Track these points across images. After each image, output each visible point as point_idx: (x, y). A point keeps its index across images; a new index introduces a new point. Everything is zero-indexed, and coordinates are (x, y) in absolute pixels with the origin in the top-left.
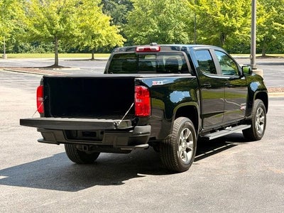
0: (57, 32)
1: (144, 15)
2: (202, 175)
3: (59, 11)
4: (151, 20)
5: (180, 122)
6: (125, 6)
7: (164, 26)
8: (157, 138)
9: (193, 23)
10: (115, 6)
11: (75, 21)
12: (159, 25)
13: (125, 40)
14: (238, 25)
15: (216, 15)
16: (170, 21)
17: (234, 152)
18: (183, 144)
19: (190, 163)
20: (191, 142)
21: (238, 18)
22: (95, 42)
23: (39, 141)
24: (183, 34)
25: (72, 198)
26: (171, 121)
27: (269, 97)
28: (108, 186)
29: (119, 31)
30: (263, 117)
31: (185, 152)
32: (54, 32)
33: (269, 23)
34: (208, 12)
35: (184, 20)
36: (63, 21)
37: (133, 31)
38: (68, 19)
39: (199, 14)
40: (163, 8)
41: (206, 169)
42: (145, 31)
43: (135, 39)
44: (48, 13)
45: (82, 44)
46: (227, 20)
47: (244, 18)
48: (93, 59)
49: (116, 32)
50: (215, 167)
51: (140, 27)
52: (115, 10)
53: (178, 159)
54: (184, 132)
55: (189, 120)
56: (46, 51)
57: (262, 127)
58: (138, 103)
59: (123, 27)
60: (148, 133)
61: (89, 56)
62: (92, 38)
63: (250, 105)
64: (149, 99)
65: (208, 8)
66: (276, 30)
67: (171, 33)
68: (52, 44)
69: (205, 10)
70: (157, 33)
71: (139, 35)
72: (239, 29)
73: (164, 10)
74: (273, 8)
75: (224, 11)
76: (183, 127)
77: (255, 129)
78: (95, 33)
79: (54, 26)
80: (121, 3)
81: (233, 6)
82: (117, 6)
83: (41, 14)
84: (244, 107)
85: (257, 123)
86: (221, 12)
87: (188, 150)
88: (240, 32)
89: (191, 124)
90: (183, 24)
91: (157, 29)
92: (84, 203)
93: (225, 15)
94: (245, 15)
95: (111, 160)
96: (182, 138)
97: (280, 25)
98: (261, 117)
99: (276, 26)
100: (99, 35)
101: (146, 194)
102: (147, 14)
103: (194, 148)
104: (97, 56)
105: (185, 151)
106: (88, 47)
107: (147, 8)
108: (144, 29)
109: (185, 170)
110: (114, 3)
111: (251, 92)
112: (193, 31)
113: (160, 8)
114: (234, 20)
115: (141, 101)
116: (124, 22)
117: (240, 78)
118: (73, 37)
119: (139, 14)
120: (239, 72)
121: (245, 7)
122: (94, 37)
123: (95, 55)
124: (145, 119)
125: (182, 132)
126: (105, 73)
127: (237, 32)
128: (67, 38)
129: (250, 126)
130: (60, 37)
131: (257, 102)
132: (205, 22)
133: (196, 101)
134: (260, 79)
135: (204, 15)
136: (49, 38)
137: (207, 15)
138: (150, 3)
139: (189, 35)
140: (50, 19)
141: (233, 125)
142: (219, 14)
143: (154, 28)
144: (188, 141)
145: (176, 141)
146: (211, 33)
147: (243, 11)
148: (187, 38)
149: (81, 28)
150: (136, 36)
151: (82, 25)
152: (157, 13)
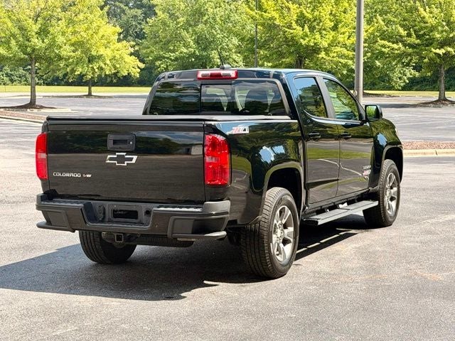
0: (34, 50)
1: (172, 25)
2: (311, 284)
3: (38, 16)
4: (184, 33)
5: (275, 194)
6: (139, 12)
7: (204, 43)
8: (239, 222)
9: (252, 40)
10: (123, 11)
11: (63, 34)
12: (197, 42)
13: (142, 66)
14: (325, 44)
15: (290, 27)
16: (214, 36)
17: (354, 246)
18: (279, 231)
19: (290, 263)
20: (291, 229)
21: (324, 32)
22: (92, 68)
23: (39, 226)
24: (234, 56)
25: (102, 321)
26: (261, 194)
27: (404, 156)
28: (158, 302)
29: (132, 50)
30: (395, 189)
31: (281, 245)
32: (29, 49)
33: (371, 41)
34: (277, 22)
35: (237, 35)
36: (43, 32)
37: (156, 50)
38: (51, 29)
39: (263, 25)
40: (202, 14)
41: (314, 272)
42: (173, 51)
43: (158, 63)
44: (19, 21)
45: (73, 71)
46: (307, 36)
47: (333, 33)
48: (90, 95)
49: (128, 52)
50: (328, 270)
51: (165, 45)
52: (124, 18)
53: (271, 257)
54: (281, 212)
55: (287, 192)
56: (12, 81)
57: (393, 204)
58: (210, 164)
59: (138, 44)
60: (226, 213)
61: (84, 90)
62: (89, 61)
63: (376, 169)
64: (228, 156)
65: (277, 16)
66: (383, 53)
67: (215, 55)
68: (21, 71)
69: (272, 18)
70: (193, 55)
71: (164, 58)
72: (326, 50)
73: (205, 18)
74: (378, 17)
75: (302, 20)
76: (279, 203)
77: (384, 208)
78: (94, 53)
79: (28, 40)
80: (134, 7)
81: (316, 13)
82: (128, 11)
83: (7, 20)
84: (368, 172)
85: (386, 199)
86: (297, 22)
87: (285, 242)
88: (327, 54)
89: (290, 199)
90: (235, 41)
91: (193, 48)
92: (124, 331)
93: (303, 27)
94: (335, 28)
95: (155, 258)
96: (278, 222)
97: (390, 44)
98: (391, 188)
99: (384, 46)
100: (100, 57)
101: (225, 314)
102: (178, 23)
103: (295, 238)
104: (96, 91)
105: (281, 243)
106: (81, 76)
107: (177, 14)
108: (172, 48)
109: (282, 274)
110: (122, 6)
111: (377, 148)
112: (253, 52)
113: (198, 14)
114: (318, 36)
115: (214, 160)
116: (140, 36)
117: (362, 124)
118: (60, 58)
119: (164, 24)
120: (360, 115)
121: (334, 16)
122: (91, 60)
123: (93, 89)
124: (221, 190)
125: (278, 212)
126: (145, 113)
127: (322, 55)
128: (49, 61)
129: (376, 203)
130: (38, 59)
131: (387, 164)
132: (272, 39)
133: (298, 161)
134: (390, 126)
135: (270, 27)
136: (21, 59)
137: (275, 26)
138: (182, 6)
139: (245, 58)
140: (21, 29)
141: (350, 202)
142: (294, 25)
143: (188, 48)
144: (285, 226)
145: (269, 227)
146: (281, 55)
147: (331, 21)
148: (241, 63)
149: (73, 45)
150: (160, 58)
151: (74, 39)
152: (192, 23)
